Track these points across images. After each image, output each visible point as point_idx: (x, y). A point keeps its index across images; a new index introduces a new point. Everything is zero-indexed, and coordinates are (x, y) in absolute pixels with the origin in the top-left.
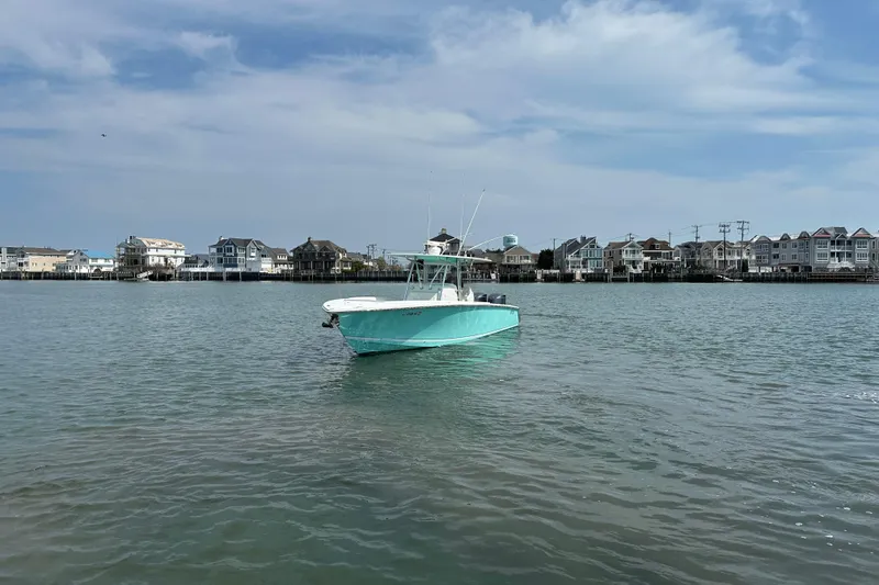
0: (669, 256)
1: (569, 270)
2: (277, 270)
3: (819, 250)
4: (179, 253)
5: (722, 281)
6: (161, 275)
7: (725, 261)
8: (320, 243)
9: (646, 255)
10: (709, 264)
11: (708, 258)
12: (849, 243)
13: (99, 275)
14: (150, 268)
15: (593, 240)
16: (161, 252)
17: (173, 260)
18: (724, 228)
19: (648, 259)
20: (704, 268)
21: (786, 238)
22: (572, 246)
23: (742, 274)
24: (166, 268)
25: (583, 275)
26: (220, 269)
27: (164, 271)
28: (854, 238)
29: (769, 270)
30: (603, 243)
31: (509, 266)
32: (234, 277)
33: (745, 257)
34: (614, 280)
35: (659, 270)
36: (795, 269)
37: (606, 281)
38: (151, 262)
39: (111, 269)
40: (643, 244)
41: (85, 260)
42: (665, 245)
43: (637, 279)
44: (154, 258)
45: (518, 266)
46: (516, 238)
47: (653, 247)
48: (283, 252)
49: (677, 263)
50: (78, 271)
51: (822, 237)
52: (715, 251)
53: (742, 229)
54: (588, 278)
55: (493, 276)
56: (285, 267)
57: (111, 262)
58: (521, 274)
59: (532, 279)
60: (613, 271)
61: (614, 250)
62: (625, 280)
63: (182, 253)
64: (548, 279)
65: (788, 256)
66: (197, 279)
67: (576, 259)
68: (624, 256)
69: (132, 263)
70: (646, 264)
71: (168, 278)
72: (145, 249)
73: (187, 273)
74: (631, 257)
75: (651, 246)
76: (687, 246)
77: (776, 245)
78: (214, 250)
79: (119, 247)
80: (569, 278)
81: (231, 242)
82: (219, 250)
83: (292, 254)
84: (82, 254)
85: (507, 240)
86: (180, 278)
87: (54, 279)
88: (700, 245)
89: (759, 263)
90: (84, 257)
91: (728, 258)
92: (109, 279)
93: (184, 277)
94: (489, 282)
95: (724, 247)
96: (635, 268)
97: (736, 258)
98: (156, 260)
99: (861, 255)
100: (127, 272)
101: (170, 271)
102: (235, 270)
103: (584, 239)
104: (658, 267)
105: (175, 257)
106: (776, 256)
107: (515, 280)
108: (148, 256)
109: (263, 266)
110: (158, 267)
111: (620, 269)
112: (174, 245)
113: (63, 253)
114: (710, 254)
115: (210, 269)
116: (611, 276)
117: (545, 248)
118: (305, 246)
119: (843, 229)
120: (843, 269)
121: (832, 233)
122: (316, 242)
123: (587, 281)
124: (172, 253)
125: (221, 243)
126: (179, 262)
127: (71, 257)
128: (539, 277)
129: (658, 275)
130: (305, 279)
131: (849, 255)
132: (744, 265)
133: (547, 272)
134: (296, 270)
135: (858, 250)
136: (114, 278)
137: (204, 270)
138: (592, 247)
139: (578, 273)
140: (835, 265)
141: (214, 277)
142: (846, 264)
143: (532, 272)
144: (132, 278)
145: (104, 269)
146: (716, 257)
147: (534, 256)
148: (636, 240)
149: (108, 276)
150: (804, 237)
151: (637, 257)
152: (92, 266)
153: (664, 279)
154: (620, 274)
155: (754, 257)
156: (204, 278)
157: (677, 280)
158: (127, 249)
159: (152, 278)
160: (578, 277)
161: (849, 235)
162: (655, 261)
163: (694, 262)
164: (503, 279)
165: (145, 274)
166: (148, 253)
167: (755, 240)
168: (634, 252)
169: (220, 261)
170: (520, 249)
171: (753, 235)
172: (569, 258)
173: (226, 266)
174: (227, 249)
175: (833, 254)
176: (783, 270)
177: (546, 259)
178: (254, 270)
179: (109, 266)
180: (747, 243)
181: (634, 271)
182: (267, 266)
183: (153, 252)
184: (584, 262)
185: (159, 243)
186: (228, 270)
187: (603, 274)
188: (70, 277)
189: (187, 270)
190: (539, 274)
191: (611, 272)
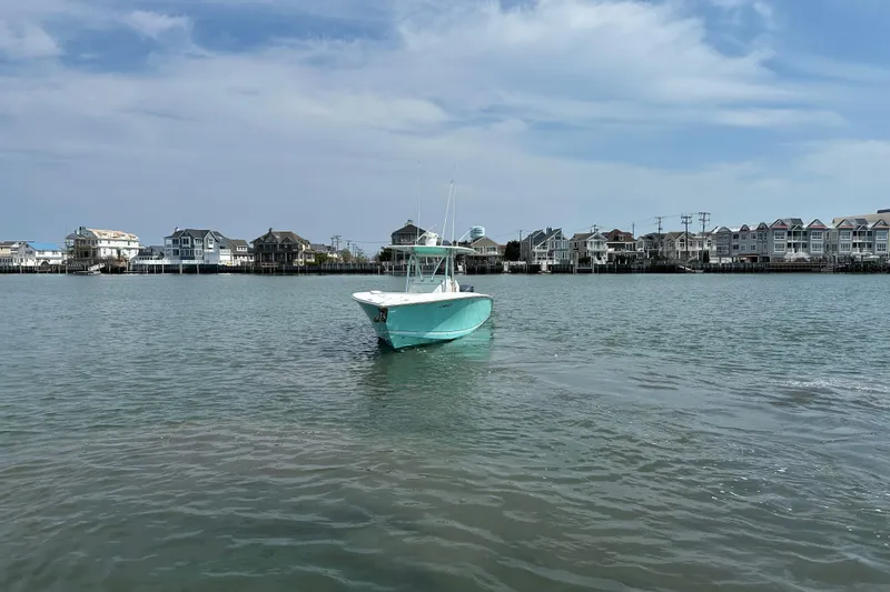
0: (633, 247)
1: (535, 262)
2: (238, 262)
3: (777, 241)
4: (133, 245)
5: (683, 271)
6: (114, 268)
7: (687, 252)
8: (282, 234)
9: (610, 246)
10: (672, 255)
11: (670, 249)
12: (805, 234)
13: (47, 268)
14: (102, 261)
15: (559, 232)
16: (113, 244)
17: (126, 252)
18: (686, 219)
19: (611, 250)
20: (667, 259)
21: (745, 229)
22: (539, 238)
23: (704, 265)
24: (119, 260)
25: (549, 267)
26: (176, 262)
27: (117, 264)
28: (809, 229)
29: (730, 260)
30: (568, 235)
31: (477, 258)
32: (190, 270)
33: (706, 247)
34: (580, 272)
35: (623, 262)
36: (754, 260)
37: (572, 272)
38: (103, 254)
39: (60, 262)
40: (607, 235)
41: (31, 252)
42: (628, 236)
43: (601, 270)
44: (106, 250)
45: (484, 258)
46: (483, 229)
47: (617, 239)
48: (242, 243)
49: (640, 254)
50: (23, 264)
51: (781, 228)
52: (677, 243)
53: (704, 220)
54: (554, 270)
55: (461, 268)
56: (245, 259)
57: (60, 255)
58: (488, 265)
59: (498, 270)
60: (578, 262)
61: (581, 240)
62: (589, 272)
63: (136, 245)
64: (514, 270)
65: (748, 247)
66: (151, 272)
67: (542, 250)
68: (589, 248)
69: (83, 256)
70: (610, 255)
71: (121, 271)
72: (96, 241)
73: (141, 265)
74: (595, 249)
75: (614, 237)
76: (650, 237)
77: (736, 236)
78: (170, 242)
79: (68, 238)
80: (535, 270)
81: (187, 233)
82: (175, 242)
83: (252, 246)
84: (27, 246)
85: (476, 231)
86: (134, 271)
88: (662, 236)
89: (720, 253)
90: (30, 249)
91: (690, 249)
92: (57, 272)
93: (139, 270)
94: (456, 274)
95: (686, 238)
96: (600, 259)
97: (698, 249)
98: (108, 252)
99: (815, 246)
100: (76, 265)
101: (123, 264)
102: (192, 262)
103: (549, 230)
104: (622, 258)
105: (129, 249)
106: (736, 247)
107: (483, 271)
108: (99, 248)
109: (222, 258)
110: (110, 259)
111: (585, 260)
112: (127, 237)
113: (7, 245)
114: (673, 245)
115: (165, 262)
116: (577, 267)
117: (511, 240)
118: (266, 237)
119: (799, 221)
120: (799, 260)
121: (789, 224)
122: (277, 233)
123: (553, 272)
124: (125, 244)
125: (177, 234)
126: (132, 255)
127: (16, 249)
128: (506, 269)
129: (620, 266)
130: (267, 272)
131: (805, 246)
132: (705, 256)
133: (514, 263)
134: (257, 262)
135: (813, 240)
136: (63, 272)
137: (159, 262)
138: (558, 238)
139: (544, 264)
140: (792, 255)
141: (170, 270)
142: (802, 254)
143: (499, 264)
144: (81, 271)
145: (51, 262)
146: (678, 248)
147: (501, 247)
148: (600, 232)
149: (56, 270)
150: (762, 229)
151: (601, 249)
152: (38, 259)
153: (628, 270)
154: (585, 266)
155: (715, 248)
156: (159, 271)
157: (640, 271)
158: (77, 240)
159: (104, 271)
160: (544, 268)
161: (805, 226)
162: (618, 252)
163: (656, 252)
164: (470, 271)
165: (97, 267)
166: (100, 245)
167: (716, 231)
168: (598, 243)
169: (176, 252)
170: (487, 240)
171: (713, 227)
172: (536, 250)
173: (182, 258)
174: (183, 241)
175: (789, 245)
176: (742, 261)
177: (512, 250)
178: (211, 263)
179: (57, 258)
180: (708, 234)
181: (599, 263)
182: (225, 258)
183: (104, 244)
184: (550, 254)
185: (111, 234)
186: (185, 262)
187: (569, 265)
188: (16, 271)
189: (141, 262)
190: (506, 265)
191: (577, 264)
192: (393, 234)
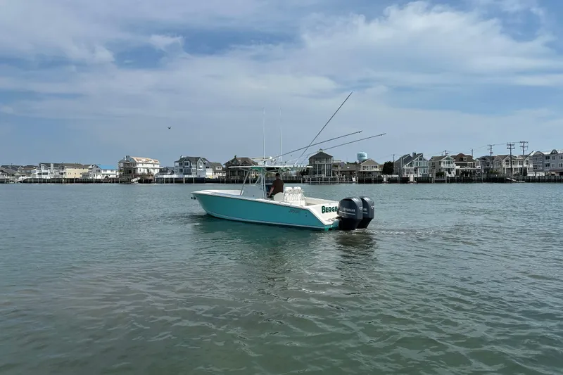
0: (473, 165)
1: (405, 176)
2: (216, 176)
4: (156, 166)
5: (510, 181)
6: (145, 180)
7: (511, 169)
8: (242, 159)
9: (457, 164)
10: (500, 170)
11: (499, 166)
13: (108, 180)
14: (139, 176)
15: (421, 155)
16: (145, 166)
17: (152, 170)
18: (511, 147)
19: (458, 167)
20: (497, 173)
21: (554, 153)
22: (407, 159)
23: (525, 177)
24: (148, 175)
25: (415, 178)
26: (181, 176)
27: (147, 178)
29: (542, 174)
30: (427, 157)
31: (364, 172)
32: (189, 181)
33: (525, 165)
34: (437, 182)
35: (467, 175)
36: (562, 174)
37: (431, 182)
38: (139, 172)
39: (115, 176)
40: (455, 157)
41: (99, 171)
42: (470, 158)
43: (452, 180)
44: (141, 169)
45: (370, 173)
46: (366, 154)
47: (462, 159)
48: (219, 165)
49: (478, 170)
50: (95, 178)
52: (504, 162)
53: (524, 147)
54: (418, 181)
55: (354, 179)
56: (221, 175)
57: (115, 172)
58: (372, 178)
59: (380, 181)
60: (435, 175)
61: (436, 161)
62: (444, 182)
63: (158, 166)
64: (391, 181)
65: (556, 165)
66: (167, 182)
67: (409, 168)
69: (128, 173)
70: (457, 170)
71: (150, 182)
72: (135, 164)
73: (161, 178)
74: (447, 166)
75: (460, 158)
76: (484, 158)
77: (547, 157)
78: (177, 164)
79: (120, 162)
80: (405, 181)
81: (188, 159)
82: (181, 164)
83: (224, 166)
84: (97, 167)
85: (360, 156)
86: (157, 182)
87: (81, 182)
88: (493, 158)
89: (536, 169)
90: (98, 169)
91: (513, 166)
93: (160, 181)
94: (351, 183)
95: (510, 159)
96: (450, 173)
97: (518, 166)
98: (142, 170)
100: (125, 178)
101: (150, 178)
102: (190, 176)
103: (414, 154)
104: (466, 173)
105: (154, 169)
106: (547, 165)
107: (369, 181)
108: (137, 168)
109: (207, 174)
110: (143, 175)
111: (439, 174)
112: (153, 161)
113: (86, 166)
114: (500, 163)
115: (175, 176)
116: (435, 179)
117: (388, 161)
118: (232, 161)
122: (239, 158)
124: (152, 166)
125: (181, 159)
126: (156, 172)
127: (91, 169)
128: (385, 180)
129: (465, 178)
130: (233, 182)
132: (524, 171)
133: (390, 176)
134: (227, 176)
136: (117, 182)
137: (171, 176)
138: (421, 159)
139: (412, 177)
141: (178, 181)
143: (380, 177)
144: (128, 182)
145: (111, 176)
146: (505, 166)
147: (381, 166)
148: (449, 155)
149: (113, 181)
151: (451, 166)
152: (103, 175)
153: (470, 181)
154: (439, 178)
155: (531, 166)
156: (172, 182)
158: (125, 164)
159: (140, 181)
160: (412, 179)
162: (463, 169)
163: (489, 169)
164: (361, 182)
165: (136, 179)
166: (138, 166)
168: (449, 163)
170: (371, 162)
172: (405, 167)
173: (185, 174)
174: (185, 164)
176: (553, 174)
177: (388, 168)
178: (201, 177)
179: (114, 174)
180: (527, 156)
181: (450, 176)
182: (209, 174)
183: (140, 166)
184: (416, 170)
185: (144, 160)
186: (186, 176)
187: (428, 177)
188: (91, 181)
189: (161, 176)
190: (385, 178)
191: (434, 176)
192: (311, 158)
